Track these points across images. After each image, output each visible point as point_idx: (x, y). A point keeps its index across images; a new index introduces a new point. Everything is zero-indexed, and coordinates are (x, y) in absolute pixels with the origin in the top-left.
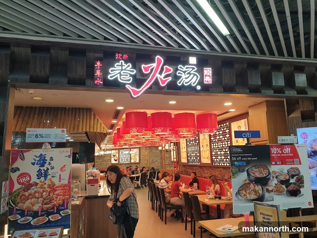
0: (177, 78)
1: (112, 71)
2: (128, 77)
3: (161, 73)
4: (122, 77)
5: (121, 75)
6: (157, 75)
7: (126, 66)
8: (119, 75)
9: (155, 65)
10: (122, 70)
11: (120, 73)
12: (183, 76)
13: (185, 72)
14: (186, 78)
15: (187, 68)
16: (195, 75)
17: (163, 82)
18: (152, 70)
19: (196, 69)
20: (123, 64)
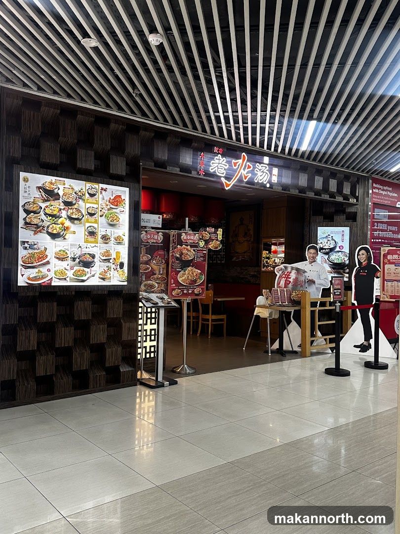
0: (255, 174)
1: (213, 163)
2: (223, 171)
3: (244, 169)
4: (219, 169)
5: (218, 168)
6: (242, 170)
7: (222, 160)
8: (216, 168)
9: (240, 161)
10: (219, 164)
11: (217, 166)
12: (259, 173)
13: (260, 170)
14: (261, 176)
15: (262, 167)
16: (266, 173)
17: (246, 178)
18: (239, 165)
19: (267, 169)
20: (221, 158)
